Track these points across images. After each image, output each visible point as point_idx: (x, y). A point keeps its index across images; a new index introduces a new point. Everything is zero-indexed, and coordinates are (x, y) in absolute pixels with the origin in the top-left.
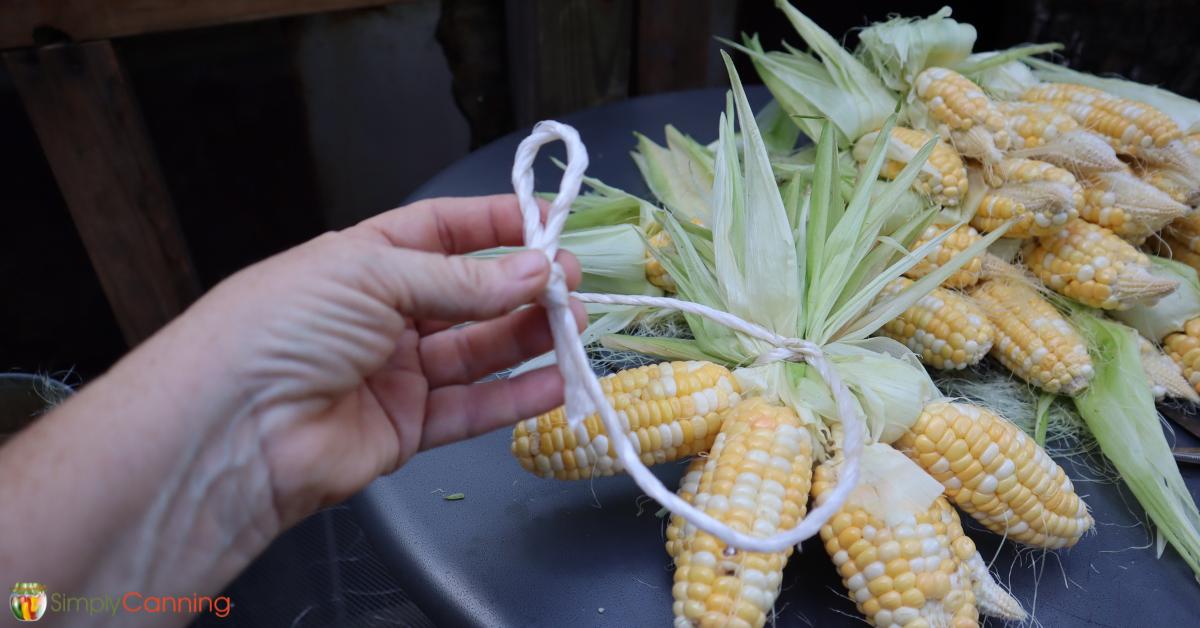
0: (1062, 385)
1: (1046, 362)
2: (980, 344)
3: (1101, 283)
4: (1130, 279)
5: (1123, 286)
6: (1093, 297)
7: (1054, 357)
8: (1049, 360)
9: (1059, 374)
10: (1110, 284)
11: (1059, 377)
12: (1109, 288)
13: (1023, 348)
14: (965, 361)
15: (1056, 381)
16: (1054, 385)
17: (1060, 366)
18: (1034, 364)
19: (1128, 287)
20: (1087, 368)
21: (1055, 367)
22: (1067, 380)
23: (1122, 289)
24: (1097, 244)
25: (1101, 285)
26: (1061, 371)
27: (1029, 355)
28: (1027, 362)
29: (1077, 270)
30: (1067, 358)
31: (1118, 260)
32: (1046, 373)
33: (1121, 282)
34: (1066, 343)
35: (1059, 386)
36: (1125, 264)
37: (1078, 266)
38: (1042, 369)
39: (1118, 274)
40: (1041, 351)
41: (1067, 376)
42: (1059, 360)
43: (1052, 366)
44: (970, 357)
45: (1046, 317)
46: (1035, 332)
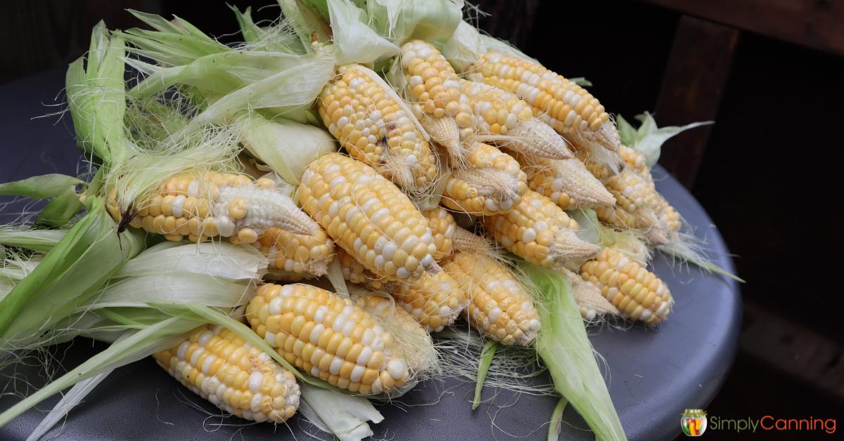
0: (516, 339)
1: (501, 321)
2: (453, 308)
3: (541, 244)
4: (564, 242)
5: (558, 248)
6: (535, 257)
7: (507, 317)
8: (503, 319)
9: (512, 330)
10: (548, 246)
11: (512, 333)
12: (548, 250)
13: (481, 310)
14: (442, 325)
15: (510, 337)
16: (509, 340)
17: (512, 323)
18: (491, 323)
19: (562, 249)
20: (534, 322)
21: (509, 325)
22: (520, 335)
23: (557, 250)
24: (538, 210)
25: (541, 246)
26: (513, 327)
27: (486, 315)
28: (486, 321)
29: (523, 232)
30: (518, 315)
31: (554, 225)
32: (502, 331)
33: (557, 245)
34: (516, 302)
35: (514, 341)
36: (560, 229)
37: (524, 228)
38: (498, 328)
39: (554, 237)
40: (496, 311)
41: (518, 331)
42: (511, 318)
43: (506, 324)
44: (445, 321)
45: (498, 279)
46: (490, 294)
